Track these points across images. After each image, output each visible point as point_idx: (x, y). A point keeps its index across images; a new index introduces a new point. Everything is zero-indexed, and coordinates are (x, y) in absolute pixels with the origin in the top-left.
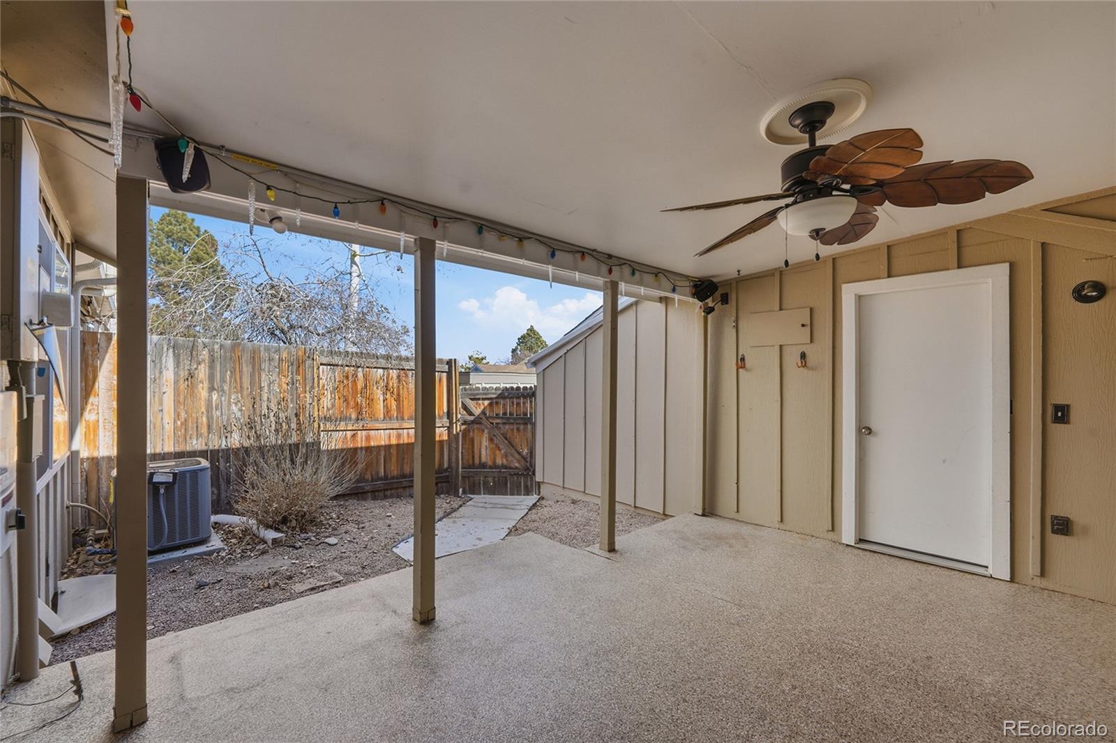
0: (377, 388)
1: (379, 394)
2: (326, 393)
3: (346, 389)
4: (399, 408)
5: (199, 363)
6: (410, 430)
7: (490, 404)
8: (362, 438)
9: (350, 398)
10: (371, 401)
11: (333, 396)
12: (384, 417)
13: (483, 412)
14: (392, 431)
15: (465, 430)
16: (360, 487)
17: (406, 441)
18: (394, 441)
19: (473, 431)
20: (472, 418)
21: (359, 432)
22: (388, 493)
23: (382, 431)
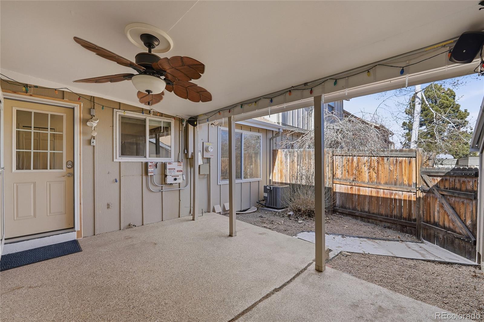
0: (365, 166)
1: (365, 169)
2: (339, 168)
3: (348, 166)
4: (378, 177)
5: (295, 157)
6: (385, 190)
7: (442, 180)
8: (355, 190)
9: (350, 170)
10: (360, 172)
11: (342, 169)
12: (369, 182)
13: (436, 186)
14: (373, 189)
15: (425, 196)
16: (354, 212)
17: (382, 196)
18: (374, 194)
19: (430, 197)
20: (428, 189)
21: (354, 187)
22: (370, 220)
23: (367, 188)
